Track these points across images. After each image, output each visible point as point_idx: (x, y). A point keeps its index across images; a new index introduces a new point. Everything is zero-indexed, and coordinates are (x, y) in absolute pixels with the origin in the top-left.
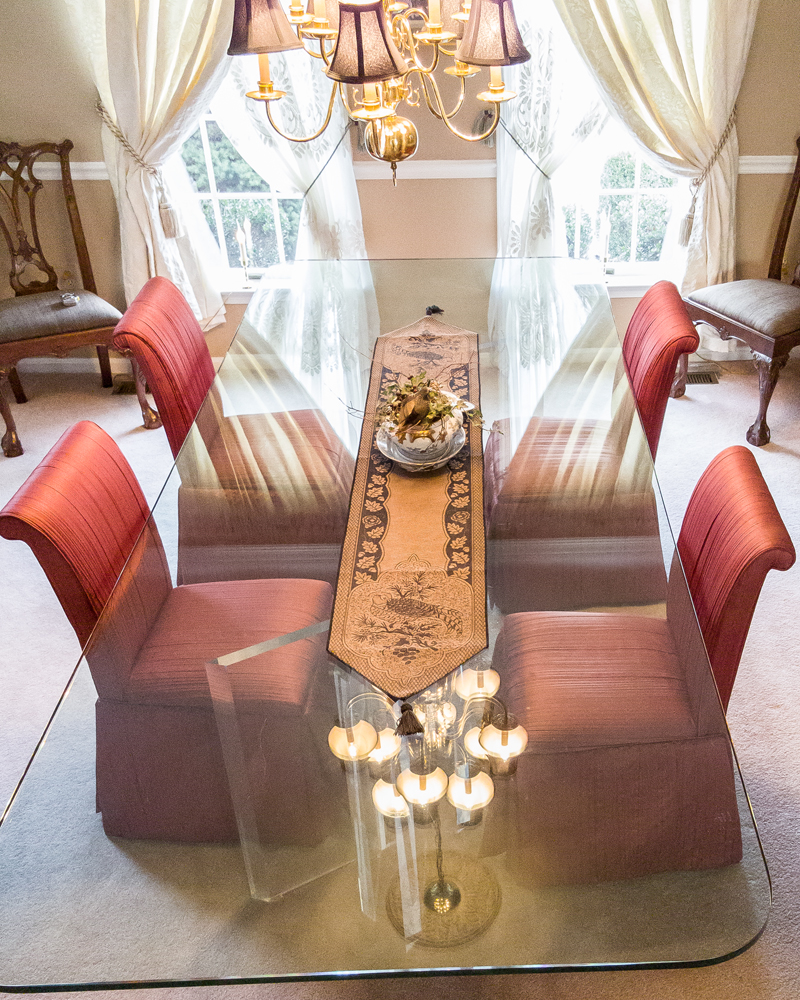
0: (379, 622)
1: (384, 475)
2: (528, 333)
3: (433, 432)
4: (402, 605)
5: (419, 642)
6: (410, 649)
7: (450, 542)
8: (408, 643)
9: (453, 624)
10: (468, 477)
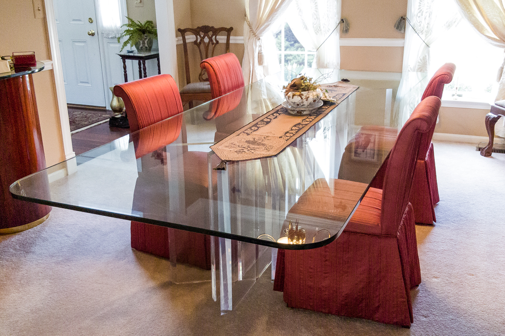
0: (238, 145)
1: (279, 114)
3: (303, 95)
4: (252, 142)
5: (248, 150)
10: (315, 118)
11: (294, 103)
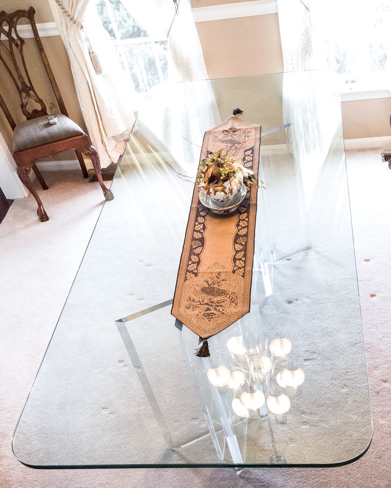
0: (197, 299)
1: (204, 217)
2: (307, 128)
3: (225, 188)
4: (209, 290)
5: (216, 310)
6: (211, 313)
7: (236, 255)
8: (210, 310)
9: (233, 300)
10: (248, 217)
11: (217, 200)
